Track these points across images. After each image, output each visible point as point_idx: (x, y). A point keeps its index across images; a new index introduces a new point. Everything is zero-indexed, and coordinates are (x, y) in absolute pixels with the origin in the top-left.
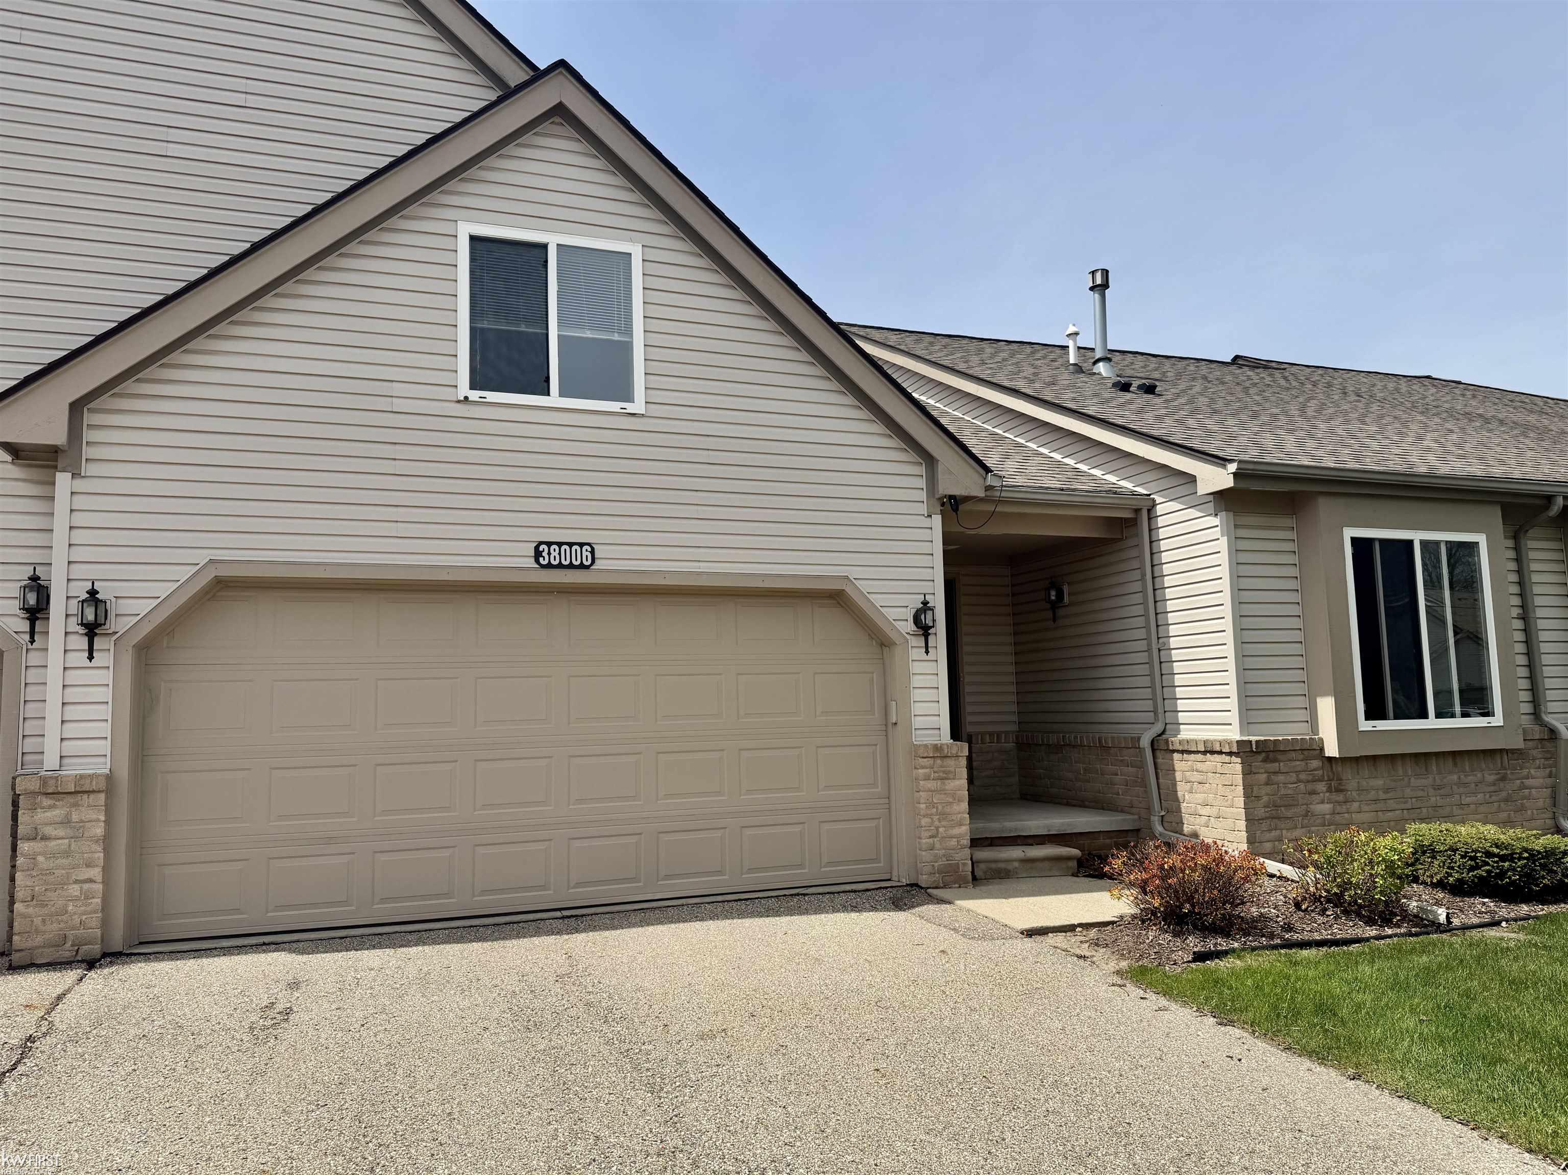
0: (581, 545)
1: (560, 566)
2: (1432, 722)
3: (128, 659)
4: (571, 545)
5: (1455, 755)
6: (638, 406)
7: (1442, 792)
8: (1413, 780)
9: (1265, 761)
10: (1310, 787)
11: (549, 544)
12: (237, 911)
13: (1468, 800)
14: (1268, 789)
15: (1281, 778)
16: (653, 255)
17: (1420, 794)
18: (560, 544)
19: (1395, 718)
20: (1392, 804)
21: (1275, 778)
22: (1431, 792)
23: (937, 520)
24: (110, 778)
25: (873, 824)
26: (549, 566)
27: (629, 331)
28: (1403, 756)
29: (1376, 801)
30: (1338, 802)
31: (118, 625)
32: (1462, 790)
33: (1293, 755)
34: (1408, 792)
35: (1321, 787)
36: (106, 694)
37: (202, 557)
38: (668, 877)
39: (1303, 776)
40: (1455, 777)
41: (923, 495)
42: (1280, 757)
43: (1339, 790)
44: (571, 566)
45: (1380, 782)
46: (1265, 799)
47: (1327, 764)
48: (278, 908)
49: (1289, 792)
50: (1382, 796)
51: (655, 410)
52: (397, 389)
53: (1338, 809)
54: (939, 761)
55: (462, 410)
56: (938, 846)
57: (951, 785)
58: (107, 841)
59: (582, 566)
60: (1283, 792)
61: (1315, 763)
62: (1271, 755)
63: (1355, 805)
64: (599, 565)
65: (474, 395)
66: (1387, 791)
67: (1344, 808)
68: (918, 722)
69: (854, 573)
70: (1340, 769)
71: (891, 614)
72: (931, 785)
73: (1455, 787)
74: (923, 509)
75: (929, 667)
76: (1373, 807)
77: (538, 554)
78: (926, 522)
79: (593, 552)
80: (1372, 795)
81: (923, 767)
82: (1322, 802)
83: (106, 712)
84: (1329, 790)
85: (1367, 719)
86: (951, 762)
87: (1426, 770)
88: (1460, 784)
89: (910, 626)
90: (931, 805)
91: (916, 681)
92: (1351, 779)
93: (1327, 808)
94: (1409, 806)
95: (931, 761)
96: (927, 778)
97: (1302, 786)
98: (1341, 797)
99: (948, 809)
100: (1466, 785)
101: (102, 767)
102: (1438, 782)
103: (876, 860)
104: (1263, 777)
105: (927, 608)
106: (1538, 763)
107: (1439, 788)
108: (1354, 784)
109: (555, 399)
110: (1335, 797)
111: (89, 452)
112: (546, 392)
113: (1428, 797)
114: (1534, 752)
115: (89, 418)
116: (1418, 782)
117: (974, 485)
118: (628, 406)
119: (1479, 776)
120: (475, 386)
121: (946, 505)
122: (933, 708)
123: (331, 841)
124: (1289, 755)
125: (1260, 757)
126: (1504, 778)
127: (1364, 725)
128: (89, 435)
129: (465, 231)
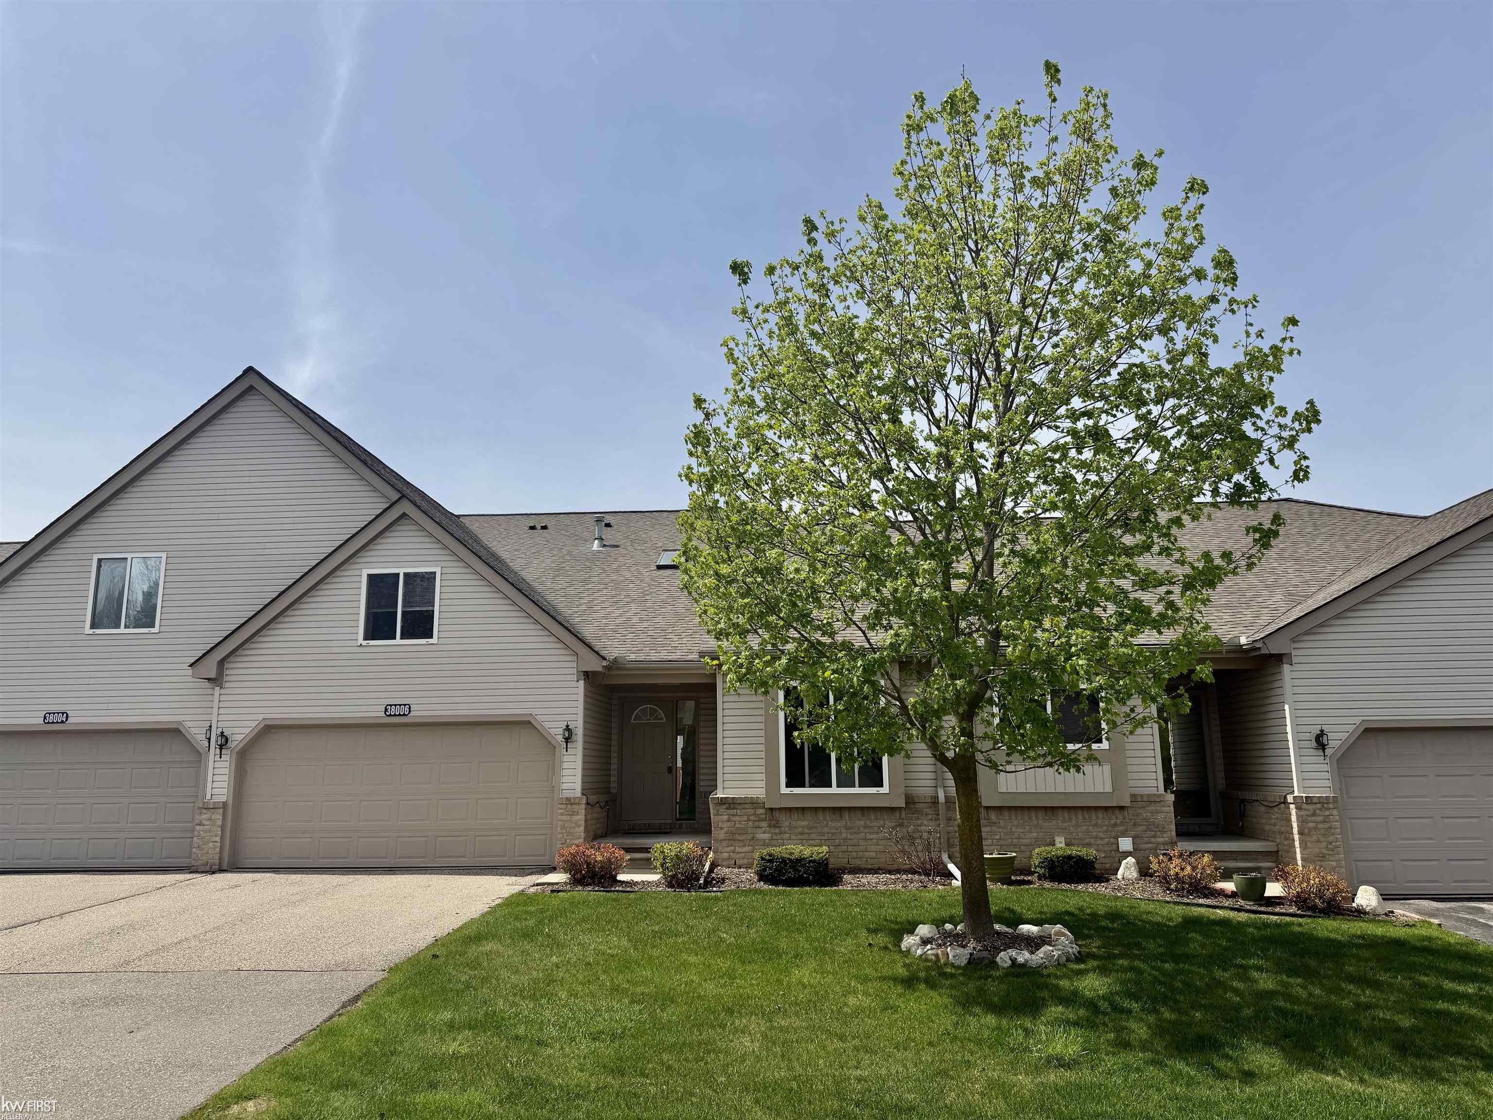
0: (405, 705)
1: (395, 715)
2: (834, 790)
3: (234, 756)
5: (862, 809)
6: (434, 640)
7: (852, 830)
8: (830, 823)
9: (727, 808)
10: (756, 824)
11: (391, 705)
13: (872, 836)
14: (729, 824)
15: (737, 818)
16: (445, 570)
17: (836, 831)
19: (810, 787)
20: (813, 836)
21: (733, 818)
22: (843, 830)
23: (582, 683)
24: (225, 804)
25: (543, 837)
26: (391, 715)
27: (433, 606)
28: (824, 809)
29: (802, 834)
30: (776, 834)
31: (231, 744)
32: (867, 830)
33: (747, 806)
34: (826, 830)
35: (764, 824)
36: (227, 771)
37: (261, 717)
38: (440, 856)
39: (752, 818)
40: (863, 823)
41: (575, 671)
42: (737, 807)
43: (775, 827)
45: (805, 823)
46: (726, 829)
47: (769, 812)
48: (285, 858)
49: (742, 826)
50: (806, 831)
51: (442, 641)
52: (333, 644)
53: (775, 837)
54: (569, 806)
55: (360, 650)
57: (575, 818)
58: (223, 827)
59: (404, 715)
60: (738, 826)
61: (761, 811)
62: (732, 806)
63: (787, 836)
64: (412, 714)
65: (365, 643)
66: (811, 828)
67: (779, 837)
68: (564, 786)
69: (534, 712)
70: (777, 815)
71: (552, 731)
72: (563, 818)
73: (861, 829)
74: (575, 678)
75: (572, 758)
76: (800, 837)
77: (386, 710)
78: (574, 684)
79: (410, 708)
80: (800, 830)
81: (561, 809)
82: (764, 833)
83: (226, 778)
84: (770, 826)
85: (787, 787)
86: (576, 807)
87: (841, 817)
88: (866, 827)
89: (560, 738)
90: (563, 827)
91: (565, 765)
92: (785, 821)
93: (767, 836)
94: (826, 838)
95: (565, 806)
96: (562, 814)
97: (751, 823)
98: (777, 831)
99: (572, 830)
100: (870, 827)
101: (223, 799)
102: (849, 824)
103: (544, 855)
104: (726, 817)
105: (568, 728)
106: (930, 817)
107: (850, 828)
108: (787, 823)
109: (398, 641)
110: (773, 830)
111: (226, 678)
112: (395, 638)
113: (841, 833)
114: (928, 811)
115: (226, 666)
116: (834, 824)
117: (596, 665)
118: (430, 641)
119: (881, 822)
120: (365, 639)
121: (587, 676)
122: (572, 779)
123: (304, 832)
124: (744, 806)
125: (724, 807)
126: (901, 825)
127: (785, 790)
128: (226, 672)
129: (365, 573)
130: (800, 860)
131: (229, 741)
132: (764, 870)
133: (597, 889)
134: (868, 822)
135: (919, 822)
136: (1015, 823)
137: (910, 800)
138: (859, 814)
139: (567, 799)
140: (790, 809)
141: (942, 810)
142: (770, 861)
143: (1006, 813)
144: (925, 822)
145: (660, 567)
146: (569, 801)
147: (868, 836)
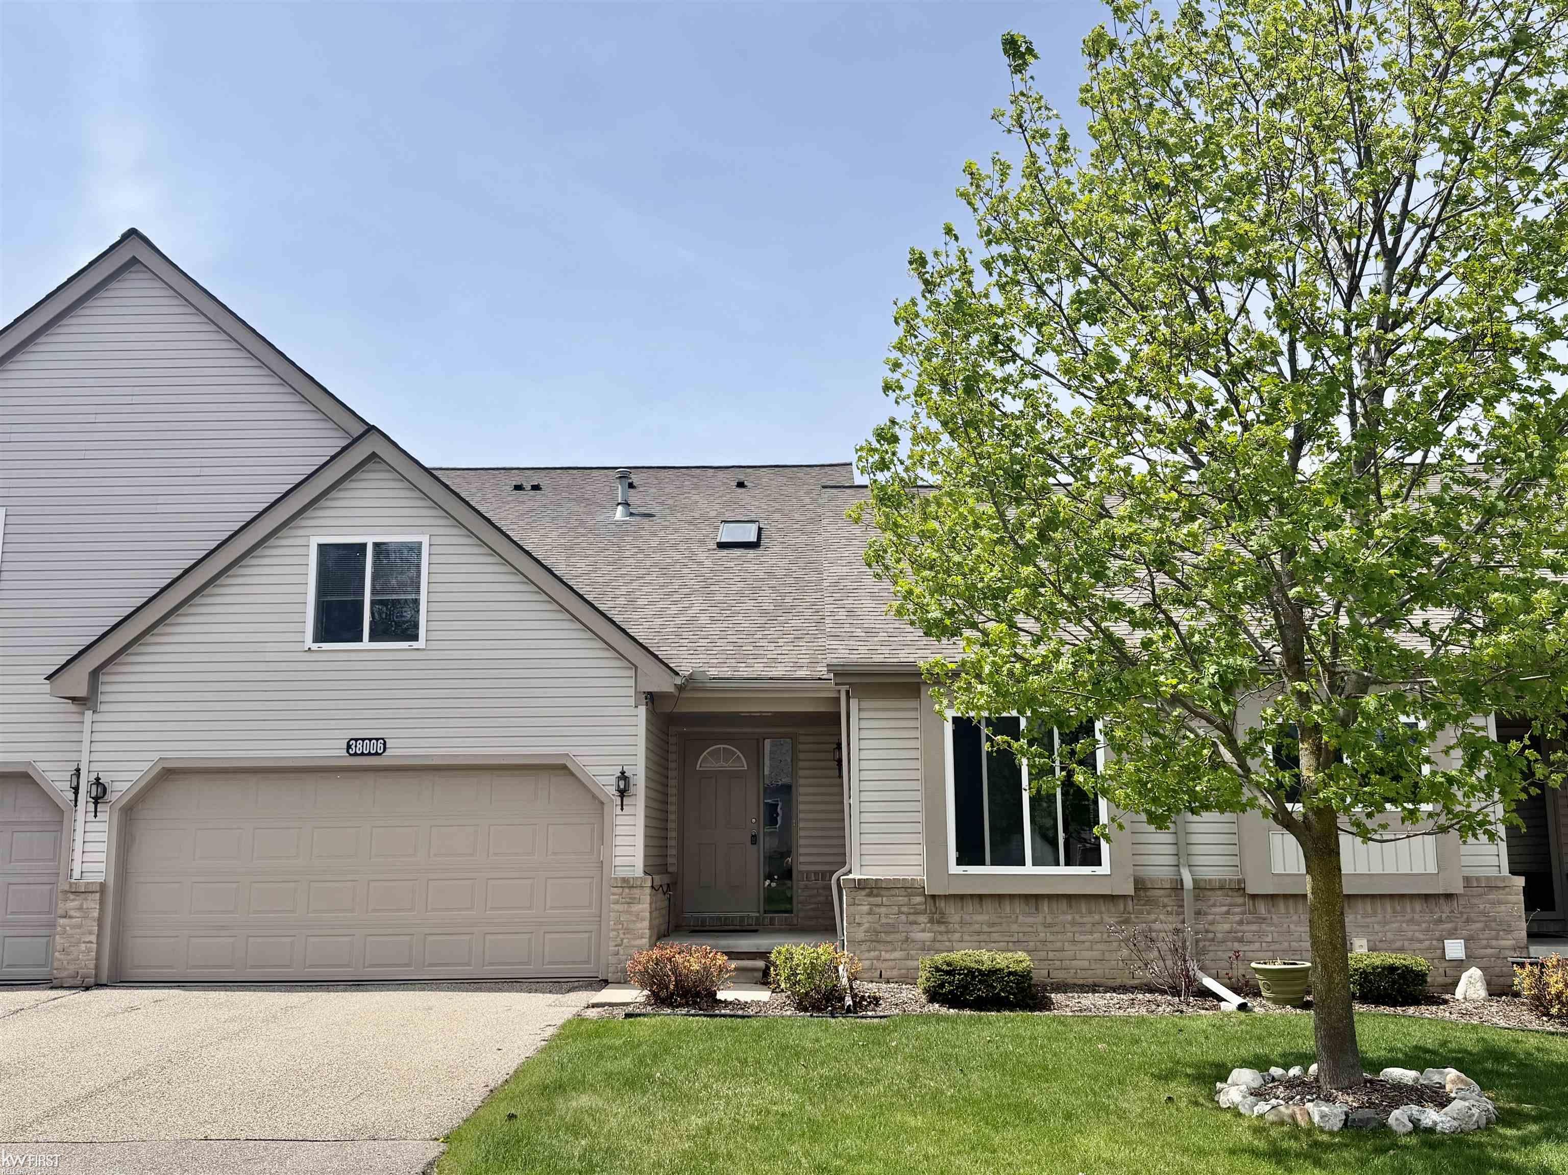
0: (377, 739)
1: (362, 754)
2: (1029, 869)
3: (116, 814)
4: (370, 740)
5: (1070, 898)
6: (421, 644)
7: (1055, 929)
8: (1020, 917)
9: (869, 895)
10: (911, 918)
11: (356, 740)
12: (171, 967)
13: (1083, 938)
14: (870, 918)
15: (883, 910)
16: (436, 540)
17: (1030, 929)
18: (363, 740)
19: (992, 864)
20: (995, 936)
21: (877, 910)
22: (1040, 928)
23: (642, 710)
24: (103, 886)
25: (587, 935)
26: (356, 754)
27: (418, 592)
28: (1012, 897)
29: (978, 933)
30: (941, 933)
31: (112, 797)
32: (1075, 929)
33: (897, 891)
34: (1014, 927)
35: (923, 919)
36: (104, 837)
37: (156, 756)
38: (431, 965)
39: (905, 909)
40: (1069, 917)
41: (632, 692)
42: (883, 892)
43: (939, 922)
44: (369, 754)
45: (984, 918)
46: (867, 925)
47: (930, 901)
48: (194, 967)
49: (890, 921)
50: (985, 928)
51: (434, 645)
52: (267, 647)
53: (939, 937)
54: (627, 890)
55: (308, 657)
56: (621, 952)
57: (636, 908)
58: (100, 921)
59: (377, 754)
60: (883, 921)
61: (919, 899)
62: (875, 891)
63: (957, 936)
64: (388, 752)
65: (315, 646)
66: (993, 924)
67: (945, 938)
68: (618, 861)
69: (572, 751)
70: (943, 905)
71: (601, 780)
72: (616, 907)
73: (1068, 926)
74: (632, 702)
75: (630, 820)
76: (976, 938)
77: (349, 746)
78: (633, 711)
79: (385, 744)
80: (977, 927)
81: (614, 894)
82: (923, 931)
83: (103, 847)
84: (931, 921)
85: (958, 864)
86: (637, 891)
87: (1037, 909)
88: (1073, 923)
89: (612, 791)
90: (618, 921)
91: (619, 830)
92: (953, 913)
93: (928, 936)
94: (1015, 939)
95: (620, 890)
96: (617, 902)
97: (903, 917)
98: (942, 928)
99: (631, 926)
100: (1082, 924)
101: (100, 878)
102: (1049, 920)
103: (587, 962)
104: (866, 908)
105: (623, 776)
106: (1169, 909)
107: (1050, 925)
108: (957, 918)
109: (366, 644)
110: (936, 927)
111: (101, 698)
112: (360, 640)
113: (1037, 933)
114: (1166, 900)
115: (102, 678)
116: (1030, 920)
117: (663, 684)
118: (415, 644)
119: (1097, 917)
120: (316, 640)
121: (652, 699)
122: (629, 851)
123: (223, 928)
124: (893, 892)
125: (864, 893)
126: (1126, 922)
127: (955, 869)
128: (102, 688)
129: (315, 541)
130: (993, 972)
131: (109, 791)
132: (942, 986)
133: (693, 1012)
134: (1077, 917)
135: (1153, 917)
136: (1295, 918)
137: (1140, 885)
138: (1064, 905)
139: (624, 880)
140: (962, 897)
141: (1188, 897)
142: (948, 973)
143: (1281, 905)
144: (1162, 917)
145: (722, 546)
146: (627, 883)
147: (1078, 937)
